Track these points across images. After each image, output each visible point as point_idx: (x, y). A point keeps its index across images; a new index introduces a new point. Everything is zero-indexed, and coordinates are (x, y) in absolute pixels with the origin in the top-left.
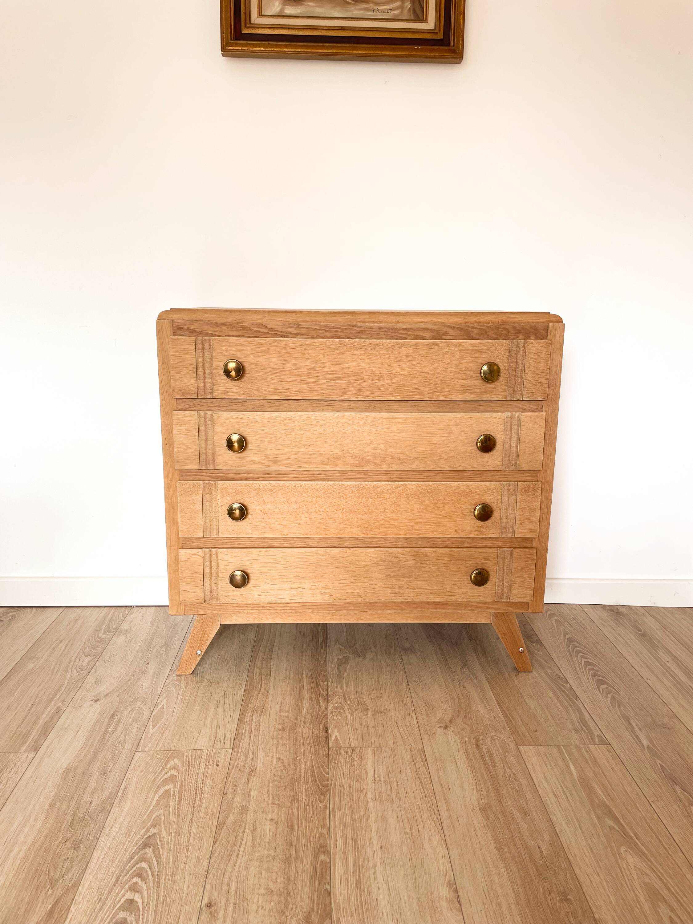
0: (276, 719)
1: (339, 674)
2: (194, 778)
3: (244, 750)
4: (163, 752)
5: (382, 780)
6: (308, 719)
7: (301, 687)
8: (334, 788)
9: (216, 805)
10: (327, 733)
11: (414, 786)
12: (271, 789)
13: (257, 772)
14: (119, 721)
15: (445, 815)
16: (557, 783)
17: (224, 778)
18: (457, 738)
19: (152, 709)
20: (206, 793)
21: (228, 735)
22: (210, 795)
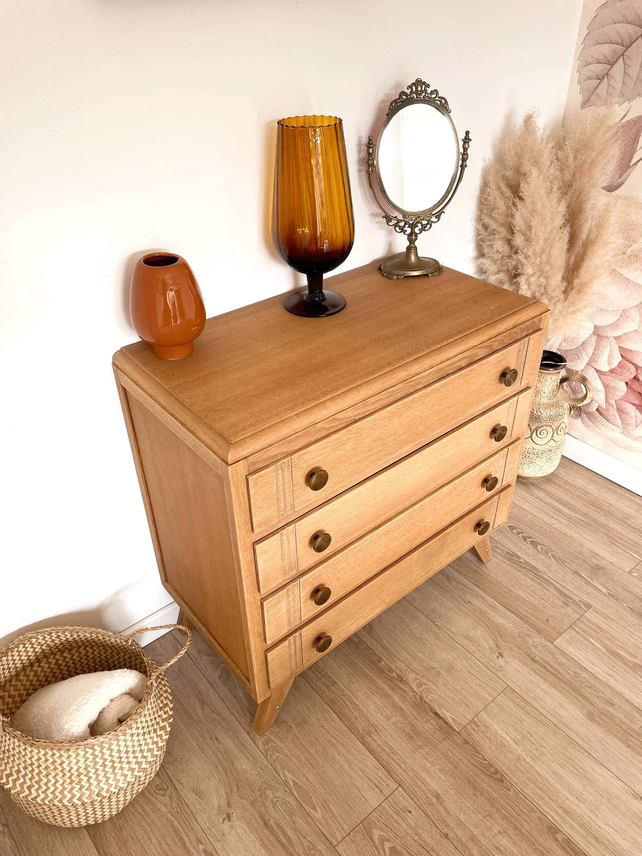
0: (393, 729)
1: (382, 646)
2: (409, 837)
3: (409, 781)
4: (356, 832)
5: (519, 738)
6: (415, 713)
7: (371, 680)
8: (502, 770)
9: (453, 851)
10: (441, 718)
11: (540, 729)
12: (467, 804)
13: (442, 795)
14: (279, 826)
15: (579, 741)
16: (600, 663)
17: (428, 821)
18: (516, 661)
19: (288, 790)
20: (434, 845)
21: (381, 775)
22: (438, 845)
